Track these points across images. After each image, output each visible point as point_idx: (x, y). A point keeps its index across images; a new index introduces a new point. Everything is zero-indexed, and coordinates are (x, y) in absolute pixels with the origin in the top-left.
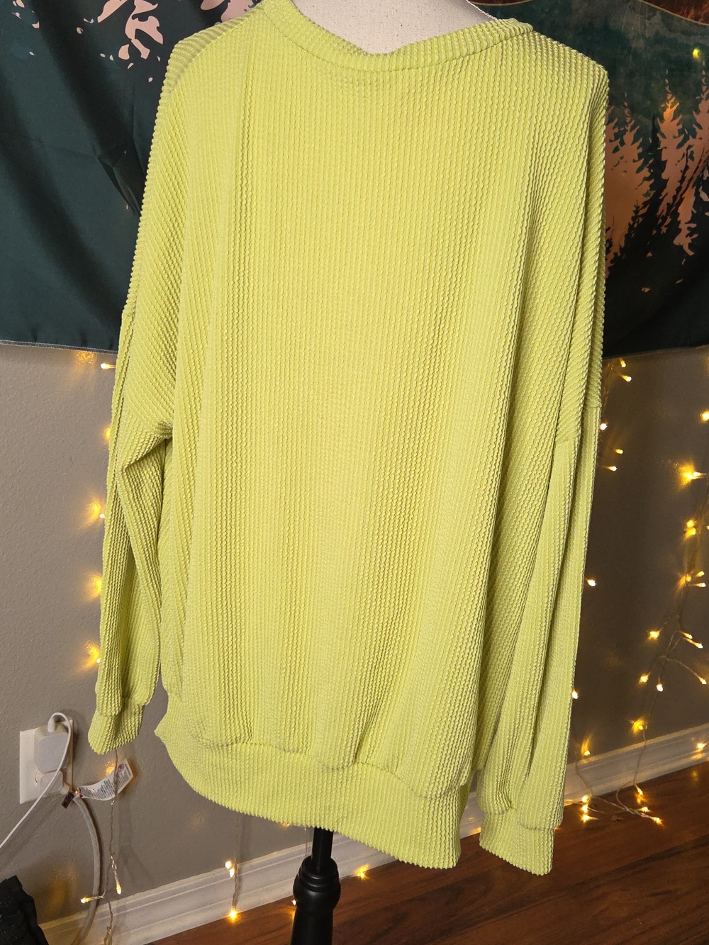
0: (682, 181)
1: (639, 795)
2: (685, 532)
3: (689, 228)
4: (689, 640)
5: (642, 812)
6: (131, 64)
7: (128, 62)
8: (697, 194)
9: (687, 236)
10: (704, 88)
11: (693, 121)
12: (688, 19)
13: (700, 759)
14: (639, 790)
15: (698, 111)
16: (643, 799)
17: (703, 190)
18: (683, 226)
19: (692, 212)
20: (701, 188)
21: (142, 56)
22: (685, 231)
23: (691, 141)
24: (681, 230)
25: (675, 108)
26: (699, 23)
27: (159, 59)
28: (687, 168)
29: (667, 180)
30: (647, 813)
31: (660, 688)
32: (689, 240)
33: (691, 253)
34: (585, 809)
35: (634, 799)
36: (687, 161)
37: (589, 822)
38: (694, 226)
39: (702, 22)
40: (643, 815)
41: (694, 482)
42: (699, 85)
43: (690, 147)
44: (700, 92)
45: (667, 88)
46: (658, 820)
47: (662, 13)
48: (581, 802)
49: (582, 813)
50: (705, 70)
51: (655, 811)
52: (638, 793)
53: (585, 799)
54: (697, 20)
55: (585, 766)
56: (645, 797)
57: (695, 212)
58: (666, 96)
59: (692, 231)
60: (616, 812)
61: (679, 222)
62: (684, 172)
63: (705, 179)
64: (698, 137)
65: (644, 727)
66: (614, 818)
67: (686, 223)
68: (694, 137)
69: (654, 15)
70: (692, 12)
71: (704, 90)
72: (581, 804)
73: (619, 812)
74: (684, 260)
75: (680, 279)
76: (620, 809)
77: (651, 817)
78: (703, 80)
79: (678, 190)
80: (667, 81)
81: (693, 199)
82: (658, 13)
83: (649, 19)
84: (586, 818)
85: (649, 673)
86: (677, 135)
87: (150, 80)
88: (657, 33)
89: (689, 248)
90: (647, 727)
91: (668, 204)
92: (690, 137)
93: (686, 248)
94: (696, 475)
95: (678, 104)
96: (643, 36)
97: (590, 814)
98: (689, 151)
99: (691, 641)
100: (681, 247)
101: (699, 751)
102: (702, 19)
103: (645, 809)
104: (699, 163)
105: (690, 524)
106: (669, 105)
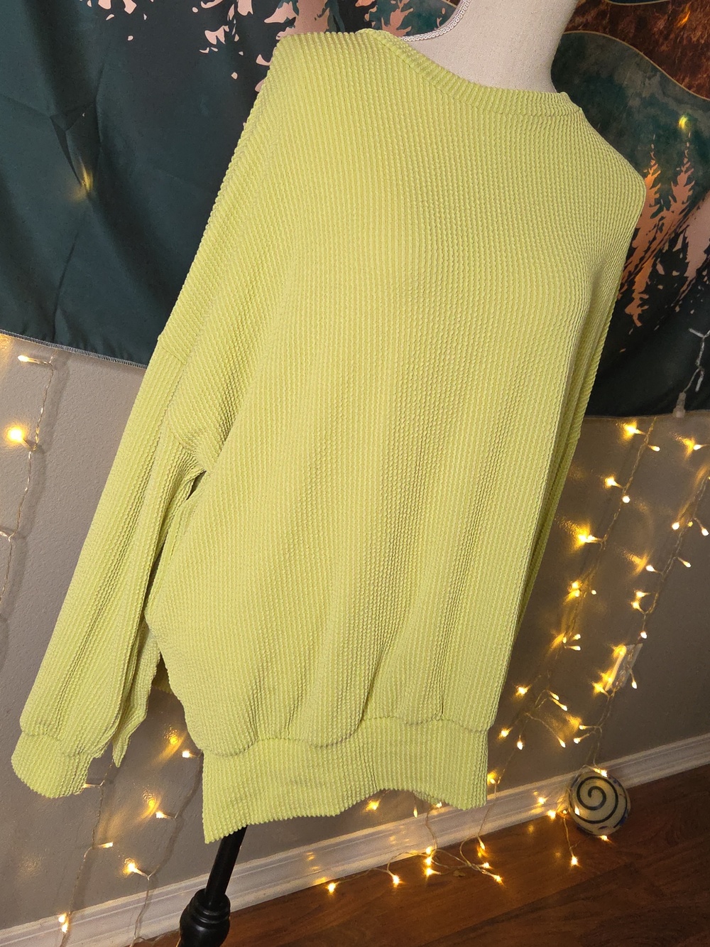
0: (646, 252)
1: (481, 849)
2: (569, 593)
3: (641, 299)
4: (555, 701)
5: (482, 868)
6: (112, 16)
7: (108, 12)
8: (654, 265)
9: (638, 307)
10: (686, 160)
11: (670, 192)
12: (682, 86)
13: (539, 814)
14: (482, 845)
15: (676, 183)
16: (485, 854)
17: (661, 262)
18: (636, 295)
19: (647, 283)
20: (659, 260)
21: (125, 9)
22: (637, 302)
23: (664, 213)
24: (634, 299)
25: (656, 175)
26: (690, 92)
27: (145, 17)
28: (654, 239)
29: (636, 249)
30: (488, 870)
31: (520, 745)
32: (639, 311)
33: (639, 324)
34: (429, 861)
35: (475, 852)
36: (657, 232)
37: (432, 877)
38: (646, 297)
39: (694, 92)
40: (484, 872)
41: (588, 545)
42: (681, 155)
43: (662, 218)
44: (681, 164)
45: (652, 154)
46: (498, 878)
47: (662, 76)
48: (425, 853)
49: (425, 866)
50: (689, 142)
51: (496, 868)
52: (480, 847)
53: (429, 850)
54: (690, 89)
55: (434, 817)
56: (486, 852)
57: (649, 283)
58: (650, 162)
59: (644, 302)
60: (459, 867)
61: (633, 291)
62: (651, 243)
63: (664, 251)
64: (671, 209)
65: (496, 781)
66: (457, 873)
67: (640, 293)
68: (668, 209)
69: (655, 75)
70: (687, 80)
71: (685, 162)
72: (424, 856)
73: (461, 867)
74: (632, 330)
75: (623, 348)
76: (462, 864)
77: (492, 875)
78: (686, 152)
79: (642, 259)
80: (653, 146)
81: (650, 270)
82: (658, 74)
83: (649, 78)
84: (429, 872)
85: (511, 729)
86: (653, 203)
87: (130, 38)
88: (652, 96)
89: (638, 319)
90: (499, 782)
91: (630, 272)
92: (665, 208)
93: (635, 318)
94: (591, 539)
95: (660, 172)
96: (639, 95)
97: (434, 867)
98: (661, 223)
99: (557, 703)
100: (631, 316)
101: (539, 805)
102: (694, 89)
103: (486, 865)
104: (666, 235)
105: (576, 585)
106: (651, 172)
